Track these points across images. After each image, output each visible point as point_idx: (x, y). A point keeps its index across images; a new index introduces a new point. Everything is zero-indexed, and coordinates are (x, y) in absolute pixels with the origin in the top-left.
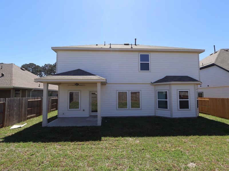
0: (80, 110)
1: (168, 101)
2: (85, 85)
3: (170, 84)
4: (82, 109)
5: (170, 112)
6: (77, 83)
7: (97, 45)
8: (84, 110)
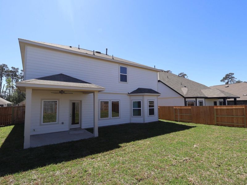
0: (58, 123)
1: (141, 110)
2: (72, 93)
3: (143, 95)
4: (60, 122)
5: (142, 118)
6: (62, 91)
7: (71, 47)
8: (63, 123)
